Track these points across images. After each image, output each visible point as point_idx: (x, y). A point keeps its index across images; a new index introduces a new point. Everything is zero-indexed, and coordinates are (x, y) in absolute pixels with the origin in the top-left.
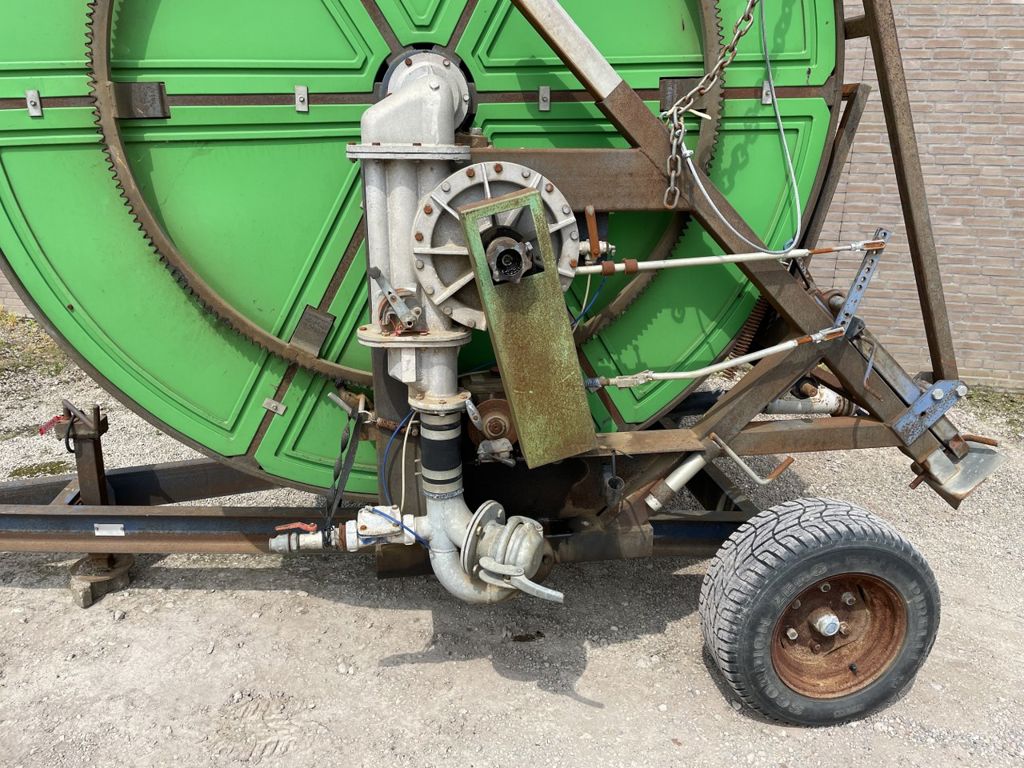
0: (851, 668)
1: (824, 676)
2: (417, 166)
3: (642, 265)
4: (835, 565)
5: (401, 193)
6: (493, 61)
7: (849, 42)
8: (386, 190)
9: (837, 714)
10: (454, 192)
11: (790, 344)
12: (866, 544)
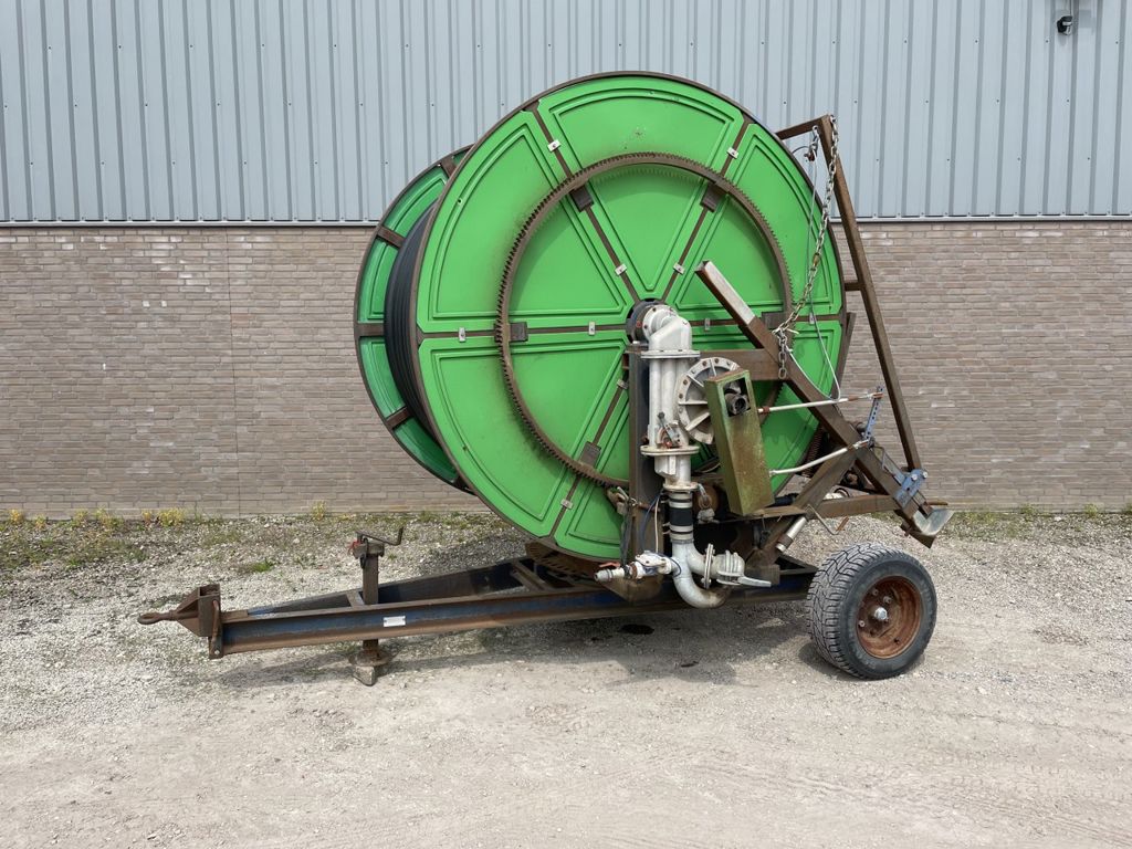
0: (896, 641)
1: (882, 647)
2: (677, 361)
3: (772, 409)
4: (884, 571)
5: (669, 374)
6: (683, 306)
7: (847, 293)
8: (662, 373)
9: (894, 667)
10: (698, 372)
11: (844, 450)
12: (896, 559)
